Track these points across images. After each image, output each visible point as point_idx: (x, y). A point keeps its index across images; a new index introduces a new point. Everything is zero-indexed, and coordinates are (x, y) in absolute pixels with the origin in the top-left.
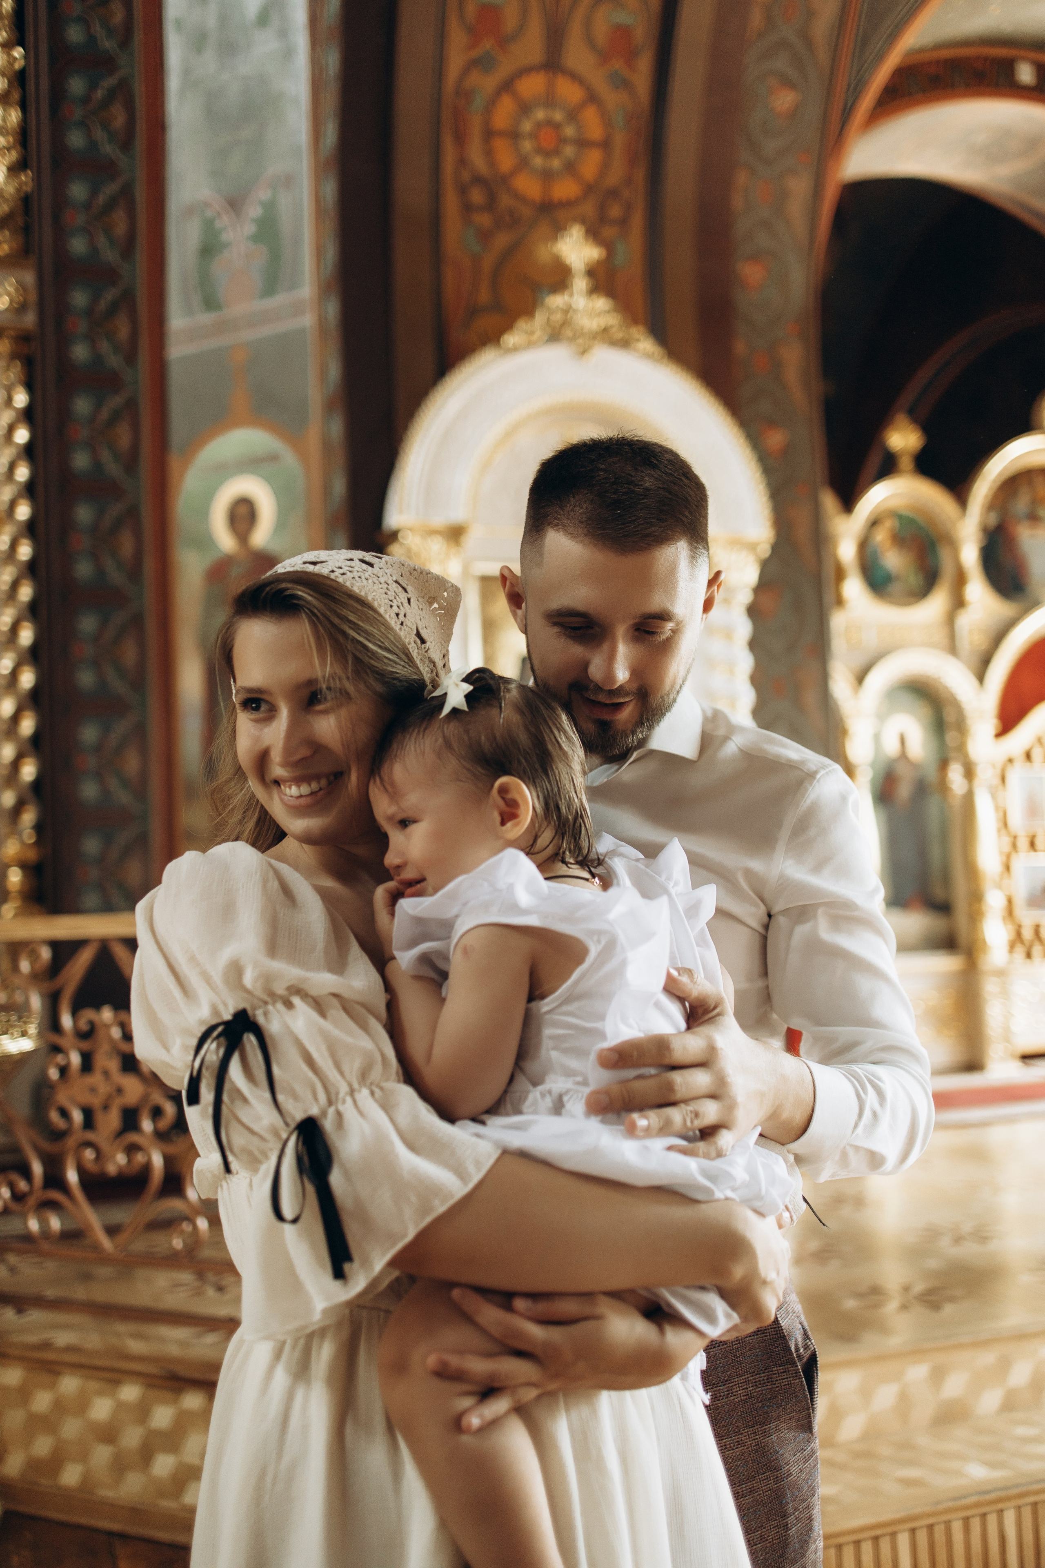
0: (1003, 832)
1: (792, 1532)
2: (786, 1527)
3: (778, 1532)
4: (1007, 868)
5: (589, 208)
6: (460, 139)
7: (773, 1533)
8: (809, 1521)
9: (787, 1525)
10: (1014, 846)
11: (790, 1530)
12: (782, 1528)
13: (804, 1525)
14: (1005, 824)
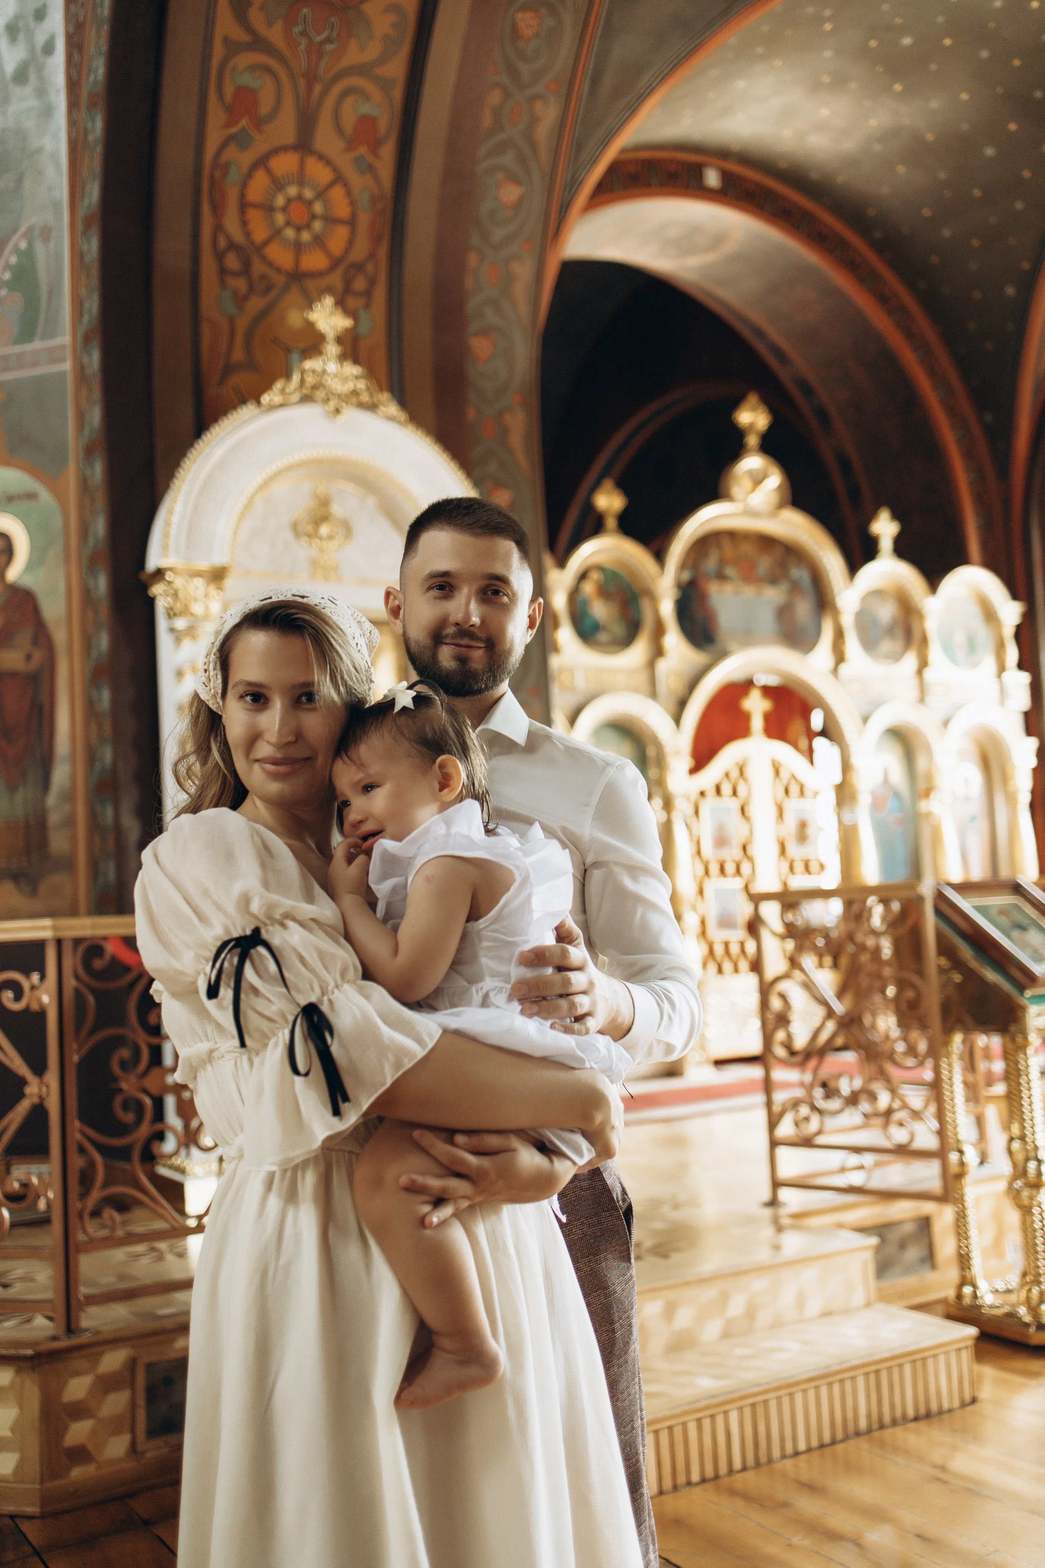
0: (697, 859)
1: (618, 1334)
2: (614, 1331)
3: (608, 1335)
4: (701, 892)
5: (336, 279)
6: (218, 209)
7: (604, 1335)
8: (629, 1327)
9: (614, 1329)
10: (707, 872)
11: (616, 1333)
12: (610, 1332)
13: (626, 1330)
14: (699, 852)
